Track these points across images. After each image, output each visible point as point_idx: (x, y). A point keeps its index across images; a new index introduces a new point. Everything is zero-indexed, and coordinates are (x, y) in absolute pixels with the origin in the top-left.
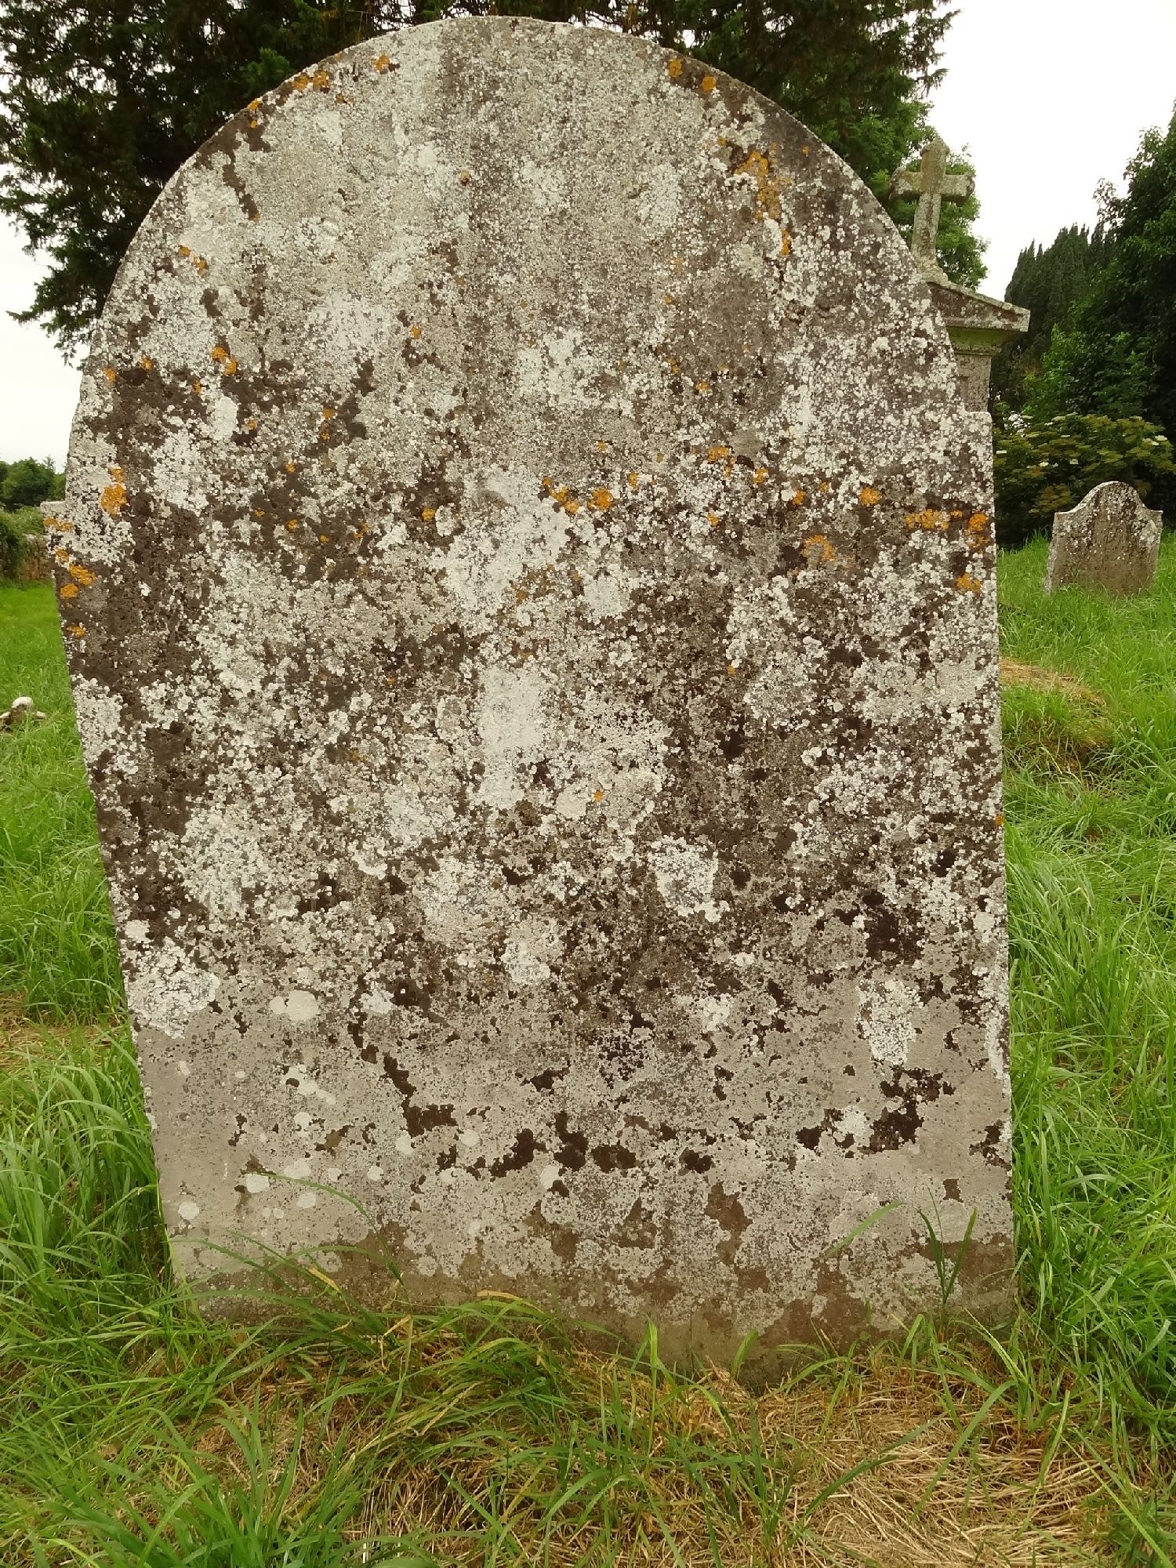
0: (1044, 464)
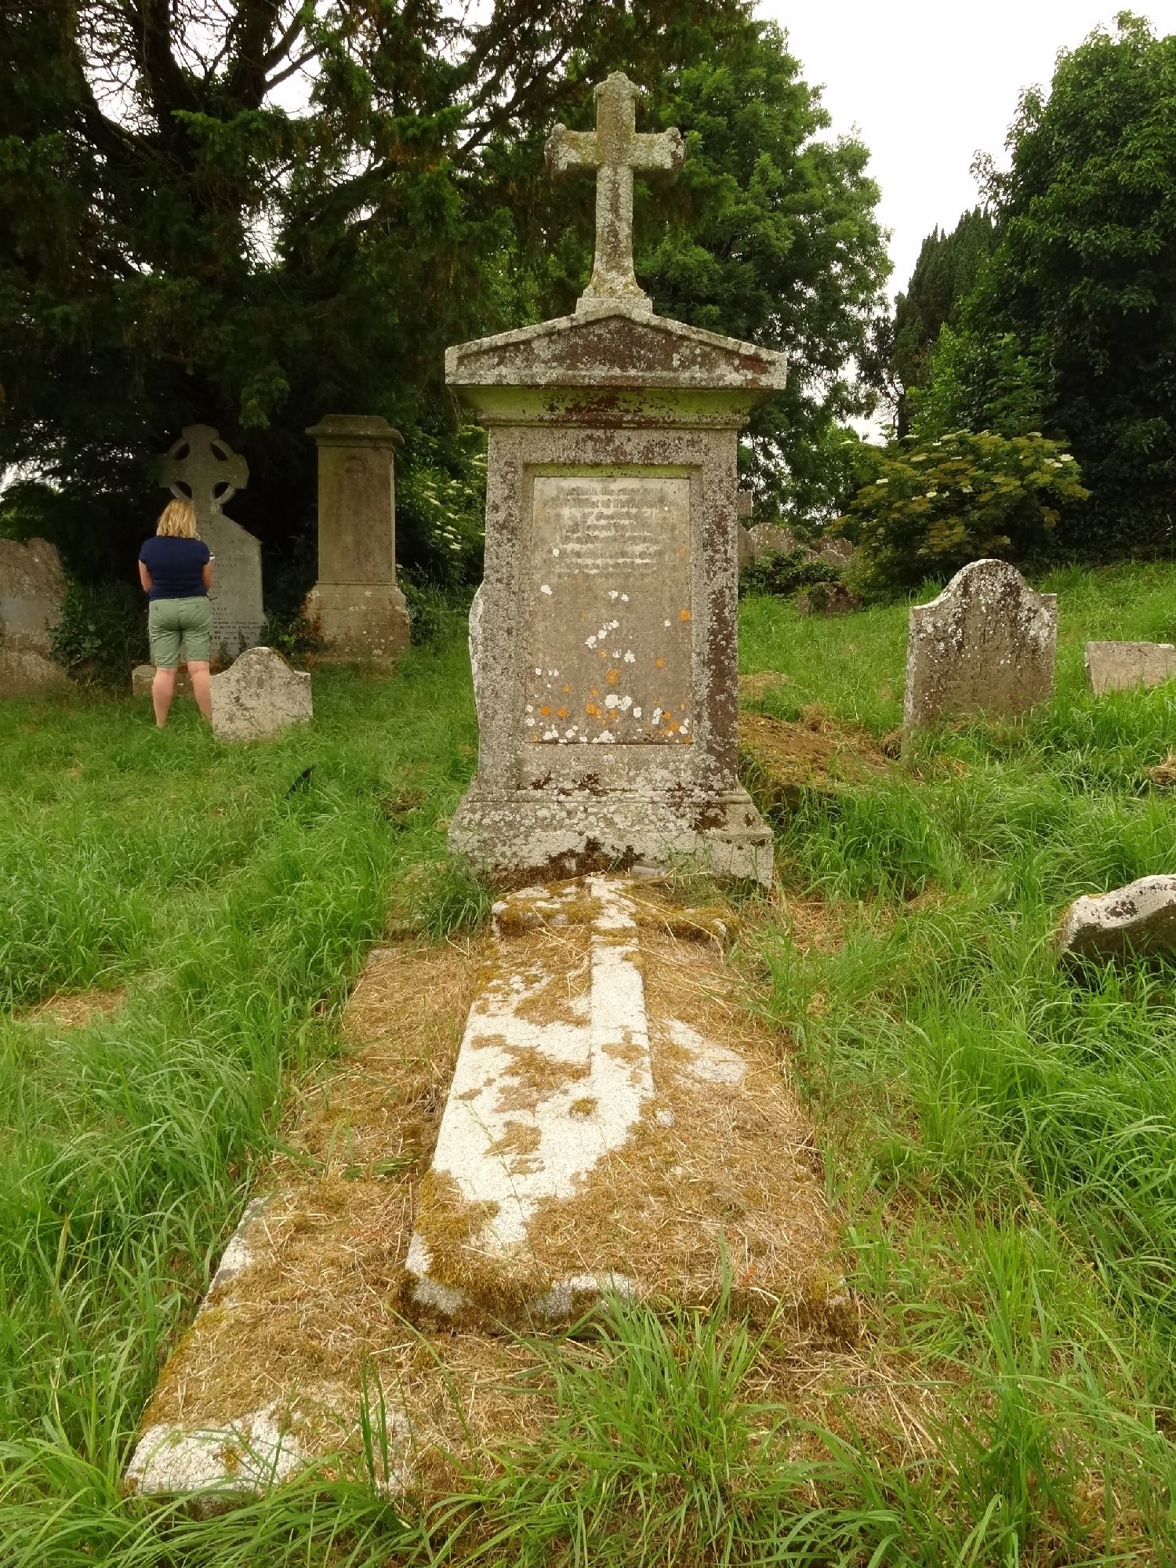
0: (931, 494)
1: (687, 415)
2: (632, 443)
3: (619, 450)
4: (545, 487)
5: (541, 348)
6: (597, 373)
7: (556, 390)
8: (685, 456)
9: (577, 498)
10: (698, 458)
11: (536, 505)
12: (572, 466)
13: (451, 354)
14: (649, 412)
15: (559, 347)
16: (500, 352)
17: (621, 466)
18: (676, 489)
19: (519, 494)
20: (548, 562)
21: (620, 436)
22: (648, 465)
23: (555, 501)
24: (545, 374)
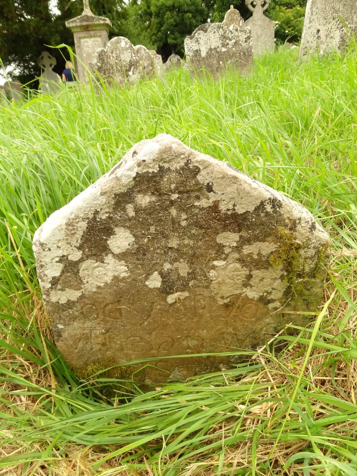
1: (98, 28)
2: (92, 33)
3: (91, 34)
4: (82, 41)
5: (78, 21)
6: (85, 23)
7: (81, 26)
8: (99, 34)
9: (87, 42)
10: (101, 34)
11: (82, 44)
12: (85, 37)
13: (66, 23)
14: (93, 28)
15: (80, 20)
16: (73, 22)
17: (91, 37)
18: (99, 39)
19: (79, 42)
20: (84, 51)
21: (90, 32)
22: (95, 36)
23: (84, 43)
24: (78, 24)
